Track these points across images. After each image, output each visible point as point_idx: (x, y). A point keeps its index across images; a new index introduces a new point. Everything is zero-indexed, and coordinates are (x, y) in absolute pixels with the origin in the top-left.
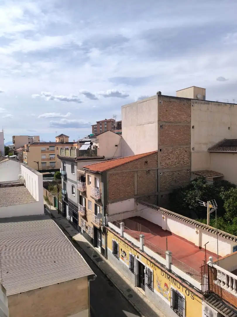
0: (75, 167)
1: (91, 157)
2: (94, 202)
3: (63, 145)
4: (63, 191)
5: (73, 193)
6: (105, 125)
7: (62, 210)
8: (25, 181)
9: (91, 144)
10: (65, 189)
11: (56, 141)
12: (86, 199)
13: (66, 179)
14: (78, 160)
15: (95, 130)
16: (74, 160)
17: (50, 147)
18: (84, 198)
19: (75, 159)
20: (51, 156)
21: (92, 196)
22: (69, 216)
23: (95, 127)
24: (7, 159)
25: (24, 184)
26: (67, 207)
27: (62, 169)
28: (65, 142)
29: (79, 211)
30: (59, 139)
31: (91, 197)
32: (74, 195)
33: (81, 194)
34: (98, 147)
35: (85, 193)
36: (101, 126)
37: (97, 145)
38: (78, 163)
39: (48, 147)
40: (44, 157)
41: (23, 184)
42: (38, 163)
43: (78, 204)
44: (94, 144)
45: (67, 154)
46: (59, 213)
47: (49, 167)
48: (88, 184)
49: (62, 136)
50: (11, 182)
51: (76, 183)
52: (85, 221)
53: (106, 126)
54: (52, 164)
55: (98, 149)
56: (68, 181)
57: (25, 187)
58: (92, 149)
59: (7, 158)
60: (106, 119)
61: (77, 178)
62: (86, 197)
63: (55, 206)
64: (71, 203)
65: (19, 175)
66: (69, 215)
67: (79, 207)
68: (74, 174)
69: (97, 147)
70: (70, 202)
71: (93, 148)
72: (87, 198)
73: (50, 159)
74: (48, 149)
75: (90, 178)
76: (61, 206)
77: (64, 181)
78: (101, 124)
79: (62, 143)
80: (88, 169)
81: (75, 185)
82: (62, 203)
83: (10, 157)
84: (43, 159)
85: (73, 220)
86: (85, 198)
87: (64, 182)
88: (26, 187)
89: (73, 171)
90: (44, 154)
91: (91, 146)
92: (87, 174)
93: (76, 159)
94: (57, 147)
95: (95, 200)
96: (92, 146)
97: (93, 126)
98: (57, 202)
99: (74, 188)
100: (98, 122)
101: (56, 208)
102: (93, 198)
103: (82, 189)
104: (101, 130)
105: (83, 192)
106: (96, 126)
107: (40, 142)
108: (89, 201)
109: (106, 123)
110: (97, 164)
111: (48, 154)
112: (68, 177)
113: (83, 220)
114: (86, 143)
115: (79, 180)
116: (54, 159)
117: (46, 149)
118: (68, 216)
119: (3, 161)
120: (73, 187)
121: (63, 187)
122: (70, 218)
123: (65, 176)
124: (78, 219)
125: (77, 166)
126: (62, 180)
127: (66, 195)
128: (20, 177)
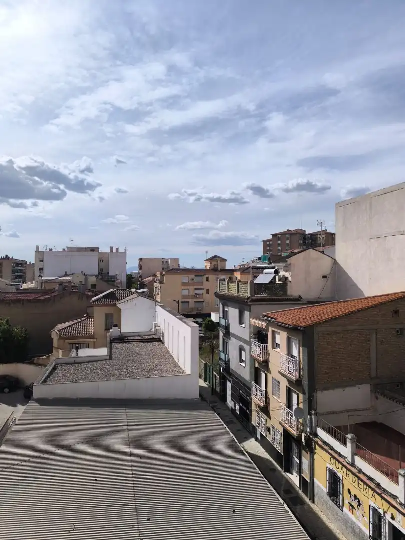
0: (247, 314)
1: (276, 298)
2: (284, 384)
3: (217, 273)
4: (222, 356)
5: (241, 361)
6: (288, 239)
7: (218, 389)
8: (163, 333)
9: (277, 272)
10: (226, 351)
11: (206, 267)
12: (269, 375)
13: (228, 333)
14: (253, 301)
15: (269, 248)
16: (246, 301)
17: (196, 276)
18: (264, 372)
19: (249, 298)
20: (197, 292)
21: (283, 372)
22: (233, 403)
23: (268, 243)
24: (135, 295)
25: (162, 339)
26: (229, 385)
27: (222, 316)
28: (220, 269)
29: (253, 397)
30: (211, 263)
31: (280, 373)
32: (243, 365)
33: (257, 365)
34: (290, 279)
35: (266, 364)
36: (280, 242)
37: (287, 275)
38: (252, 307)
39: (193, 277)
40: (186, 293)
41: (160, 339)
42: (178, 302)
43: (251, 383)
44: (282, 273)
45: (233, 290)
46: (213, 395)
47: (193, 309)
48: (273, 348)
49: (215, 258)
50: (142, 335)
51: (249, 343)
52: (265, 417)
53: (288, 242)
54: (198, 305)
55: (289, 284)
56: (232, 338)
57: (163, 344)
58: (278, 282)
59: (134, 293)
60: (289, 230)
61: (250, 335)
62: (268, 372)
63: (205, 380)
64: (237, 378)
65: (154, 323)
66: (232, 400)
67: (254, 389)
68: (244, 326)
69: (287, 278)
70: (234, 376)
71: (280, 281)
72: (271, 373)
73: (196, 296)
74: (193, 280)
75: (277, 337)
76: (218, 382)
77: (225, 338)
78: (279, 239)
79: (215, 270)
80: (274, 319)
81: (246, 347)
82: (219, 377)
83: (139, 291)
84: (184, 297)
85: (240, 411)
86: (266, 372)
87: (224, 340)
88: (166, 345)
89: (242, 321)
90: (187, 288)
91: (275, 278)
92: (271, 329)
93: (250, 300)
94: (207, 276)
95: (288, 380)
96: (277, 277)
97: (265, 242)
98: (210, 373)
99: (243, 353)
100: (274, 236)
101: (208, 383)
102: (283, 375)
103: (261, 356)
104: (280, 248)
105: (263, 362)
106: (271, 243)
107: (181, 268)
108: (274, 379)
109: (288, 236)
110: (290, 310)
111: (192, 288)
112: (232, 331)
113: (261, 414)
114: (266, 271)
115: (255, 338)
116: (202, 296)
117: (190, 280)
118: (230, 403)
119: (129, 298)
120: (241, 349)
121: (221, 348)
122: (235, 406)
123: (227, 328)
124: (251, 412)
125: (250, 312)
126: (222, 335)
127: (228, 363)
128: (156, 326)
